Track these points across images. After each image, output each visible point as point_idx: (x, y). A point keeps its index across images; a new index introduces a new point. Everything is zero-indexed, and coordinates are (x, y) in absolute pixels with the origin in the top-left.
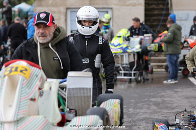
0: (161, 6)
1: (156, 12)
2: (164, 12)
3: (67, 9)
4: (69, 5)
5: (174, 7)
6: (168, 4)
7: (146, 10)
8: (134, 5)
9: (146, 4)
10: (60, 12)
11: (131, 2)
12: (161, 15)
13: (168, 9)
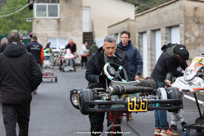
0: (90, 36)
1: (87, 39)
2: (91, 39)
3: (48, 38)
4: (48, 36)
5: (96, 36)
6: (92, 35)
7: (84, 38)
8: (78, 36)
9: (84, 35)
10: (44, 40)
11: (76, 35)
12: (89, 40)
13: (93, 38)
